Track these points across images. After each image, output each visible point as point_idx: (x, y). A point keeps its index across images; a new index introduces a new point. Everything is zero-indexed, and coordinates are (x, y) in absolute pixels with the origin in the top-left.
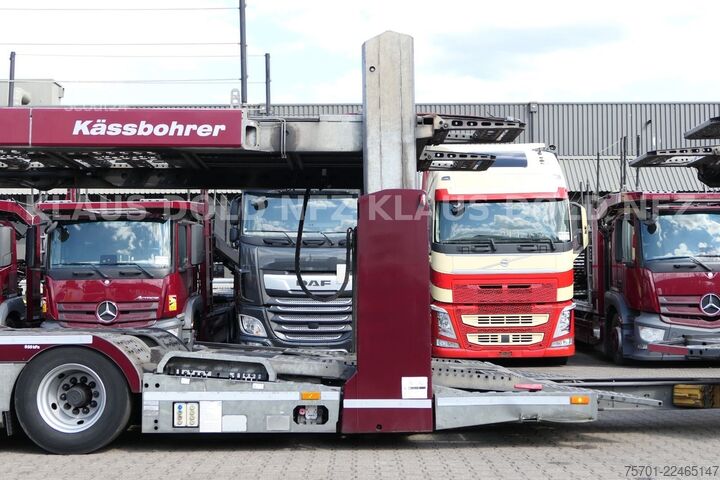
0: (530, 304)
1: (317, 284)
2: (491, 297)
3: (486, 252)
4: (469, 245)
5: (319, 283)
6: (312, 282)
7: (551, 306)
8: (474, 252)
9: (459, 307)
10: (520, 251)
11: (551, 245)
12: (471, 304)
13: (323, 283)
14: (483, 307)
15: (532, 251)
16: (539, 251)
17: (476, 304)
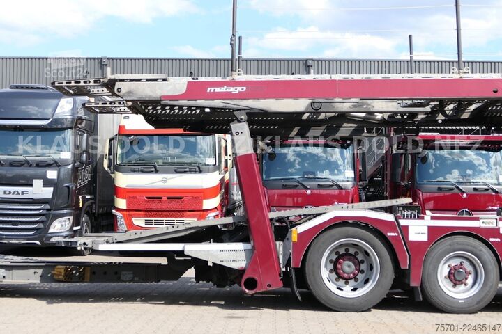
0: (183, 211)
1: (18, 194)
2: (154, 205)
3: (151, 172)
4: (140, 167)
5: (20, 193)
6: (15, 192)
7: (199, 213)
8: (143, 172)
9: (131, 212)
10: (177, 172)
11: (199, 169)
12: (140, 211)
13: (23, 193)
14: (149, 213)
15: (185, 172)
16: (191, 172)
17: (143, 211)
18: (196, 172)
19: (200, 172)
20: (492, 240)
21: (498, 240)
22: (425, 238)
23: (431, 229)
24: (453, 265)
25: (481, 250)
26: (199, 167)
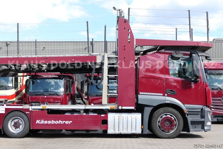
18: (4, 89)
19: (6, 89)
20: (26, 113)
21: (29, 113)
22: (4, 112)
23: (6, 109)
24: (15, 121)
25: (23, 116)
26: (5, 87)
